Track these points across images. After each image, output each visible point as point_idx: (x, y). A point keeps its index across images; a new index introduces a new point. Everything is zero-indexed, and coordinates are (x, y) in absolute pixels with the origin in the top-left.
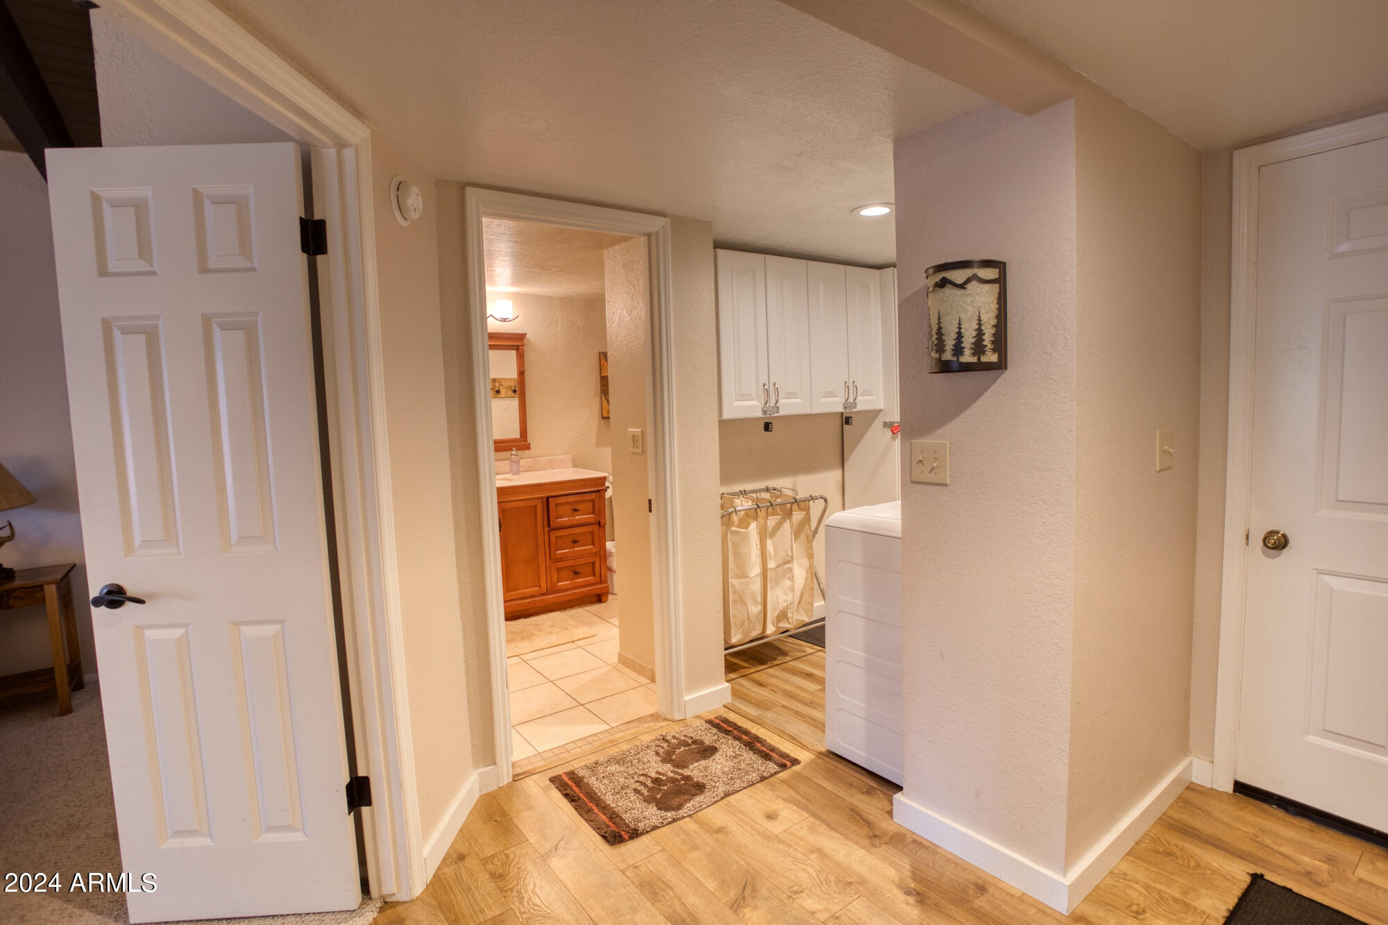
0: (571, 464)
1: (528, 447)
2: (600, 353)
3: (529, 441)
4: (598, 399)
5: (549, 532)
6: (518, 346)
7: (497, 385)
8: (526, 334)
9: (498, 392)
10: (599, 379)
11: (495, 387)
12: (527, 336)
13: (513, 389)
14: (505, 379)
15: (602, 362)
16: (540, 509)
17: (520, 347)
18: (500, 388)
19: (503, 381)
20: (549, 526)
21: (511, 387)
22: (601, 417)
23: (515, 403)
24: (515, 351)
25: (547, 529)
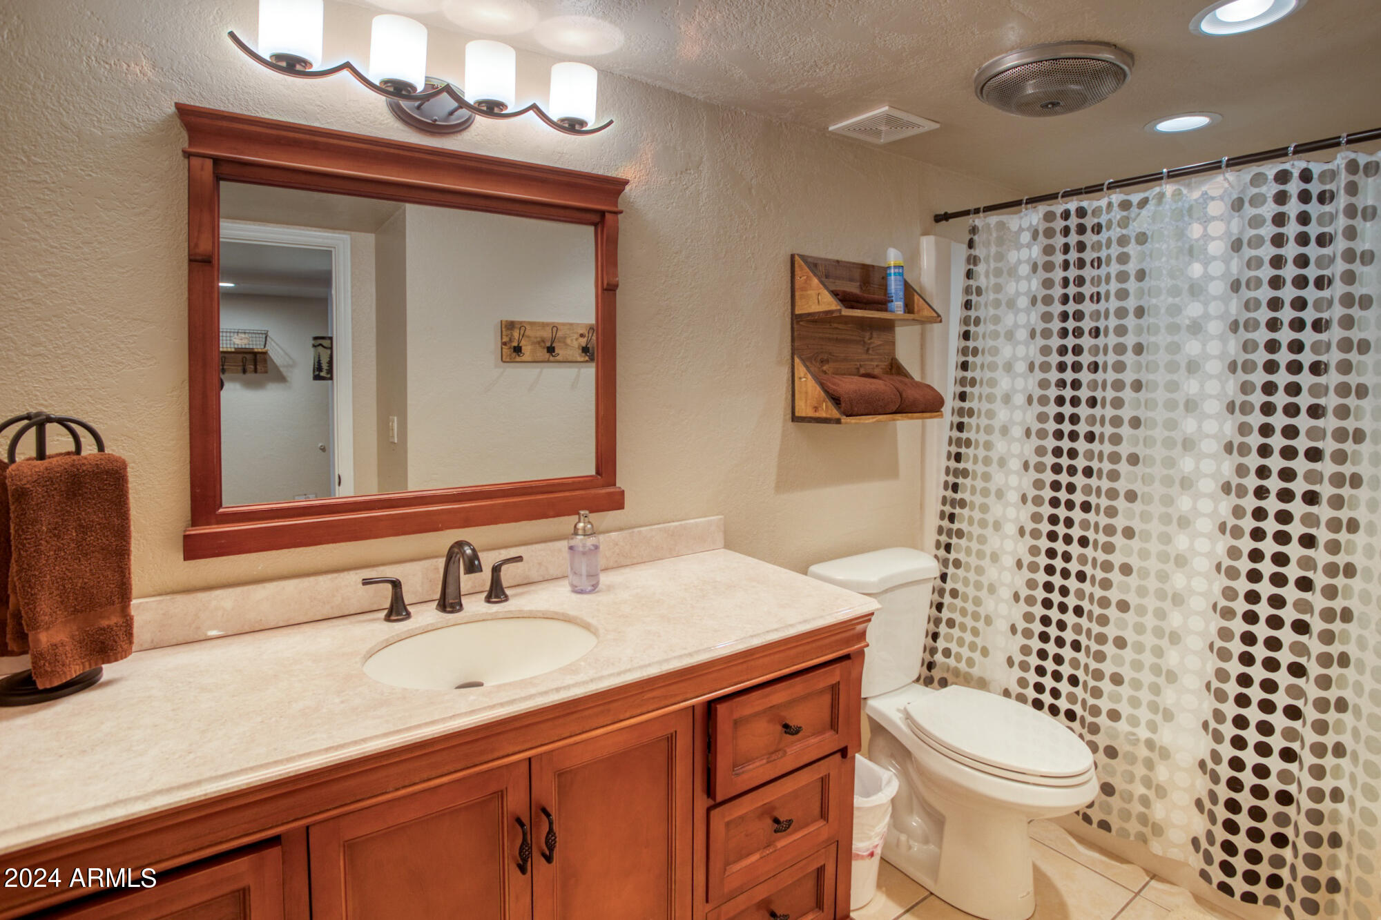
0: (721, 543)
1: (616, 502)
2: (793, 257)
3: (621, 483)
4: (785, 372)
5: (709, 810)
6: (602, 213)
7: (516, 334)
8: (626, 182)
9: (518, 350)
10: (788, 321)
11: (511, 341)
12: (628, 188)
13: (548, 344)
14: (532, 324)
15: (799, 280)
16: (683, 744)
17: (608, 216)
18: (523, 343)
19: (528, 327)
20: (710, 791)
21: (543, 341)
22: (789, 416)
23: (589, 373)
24: (592, 229)
25: (702, 803)
